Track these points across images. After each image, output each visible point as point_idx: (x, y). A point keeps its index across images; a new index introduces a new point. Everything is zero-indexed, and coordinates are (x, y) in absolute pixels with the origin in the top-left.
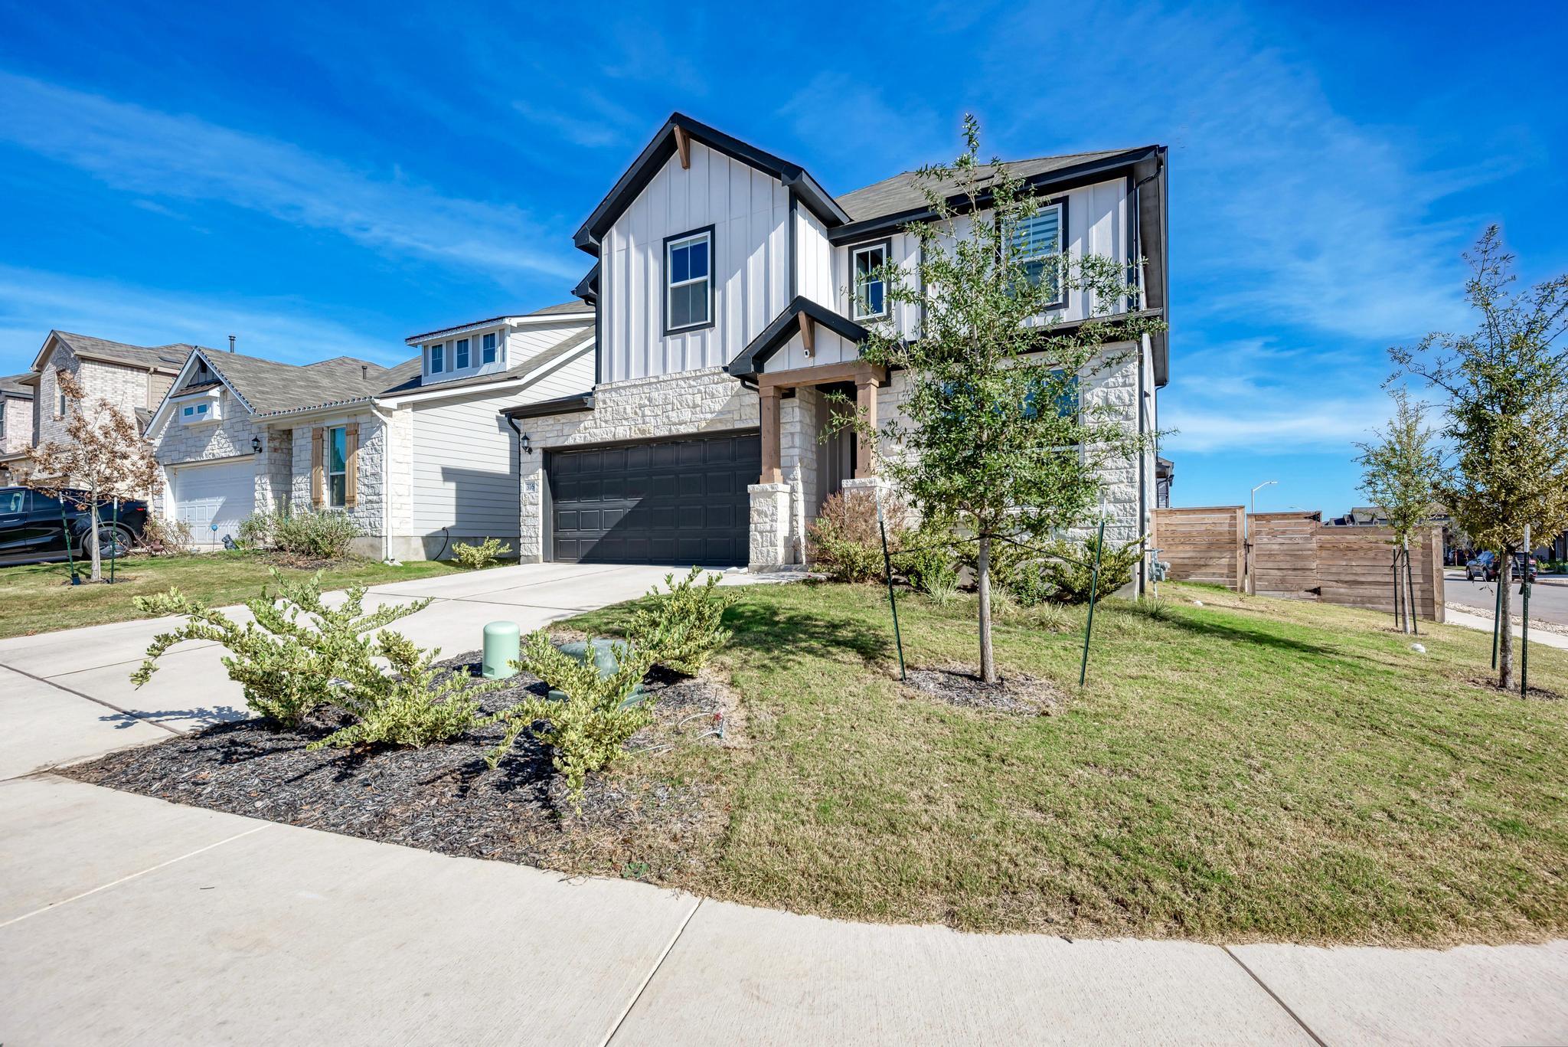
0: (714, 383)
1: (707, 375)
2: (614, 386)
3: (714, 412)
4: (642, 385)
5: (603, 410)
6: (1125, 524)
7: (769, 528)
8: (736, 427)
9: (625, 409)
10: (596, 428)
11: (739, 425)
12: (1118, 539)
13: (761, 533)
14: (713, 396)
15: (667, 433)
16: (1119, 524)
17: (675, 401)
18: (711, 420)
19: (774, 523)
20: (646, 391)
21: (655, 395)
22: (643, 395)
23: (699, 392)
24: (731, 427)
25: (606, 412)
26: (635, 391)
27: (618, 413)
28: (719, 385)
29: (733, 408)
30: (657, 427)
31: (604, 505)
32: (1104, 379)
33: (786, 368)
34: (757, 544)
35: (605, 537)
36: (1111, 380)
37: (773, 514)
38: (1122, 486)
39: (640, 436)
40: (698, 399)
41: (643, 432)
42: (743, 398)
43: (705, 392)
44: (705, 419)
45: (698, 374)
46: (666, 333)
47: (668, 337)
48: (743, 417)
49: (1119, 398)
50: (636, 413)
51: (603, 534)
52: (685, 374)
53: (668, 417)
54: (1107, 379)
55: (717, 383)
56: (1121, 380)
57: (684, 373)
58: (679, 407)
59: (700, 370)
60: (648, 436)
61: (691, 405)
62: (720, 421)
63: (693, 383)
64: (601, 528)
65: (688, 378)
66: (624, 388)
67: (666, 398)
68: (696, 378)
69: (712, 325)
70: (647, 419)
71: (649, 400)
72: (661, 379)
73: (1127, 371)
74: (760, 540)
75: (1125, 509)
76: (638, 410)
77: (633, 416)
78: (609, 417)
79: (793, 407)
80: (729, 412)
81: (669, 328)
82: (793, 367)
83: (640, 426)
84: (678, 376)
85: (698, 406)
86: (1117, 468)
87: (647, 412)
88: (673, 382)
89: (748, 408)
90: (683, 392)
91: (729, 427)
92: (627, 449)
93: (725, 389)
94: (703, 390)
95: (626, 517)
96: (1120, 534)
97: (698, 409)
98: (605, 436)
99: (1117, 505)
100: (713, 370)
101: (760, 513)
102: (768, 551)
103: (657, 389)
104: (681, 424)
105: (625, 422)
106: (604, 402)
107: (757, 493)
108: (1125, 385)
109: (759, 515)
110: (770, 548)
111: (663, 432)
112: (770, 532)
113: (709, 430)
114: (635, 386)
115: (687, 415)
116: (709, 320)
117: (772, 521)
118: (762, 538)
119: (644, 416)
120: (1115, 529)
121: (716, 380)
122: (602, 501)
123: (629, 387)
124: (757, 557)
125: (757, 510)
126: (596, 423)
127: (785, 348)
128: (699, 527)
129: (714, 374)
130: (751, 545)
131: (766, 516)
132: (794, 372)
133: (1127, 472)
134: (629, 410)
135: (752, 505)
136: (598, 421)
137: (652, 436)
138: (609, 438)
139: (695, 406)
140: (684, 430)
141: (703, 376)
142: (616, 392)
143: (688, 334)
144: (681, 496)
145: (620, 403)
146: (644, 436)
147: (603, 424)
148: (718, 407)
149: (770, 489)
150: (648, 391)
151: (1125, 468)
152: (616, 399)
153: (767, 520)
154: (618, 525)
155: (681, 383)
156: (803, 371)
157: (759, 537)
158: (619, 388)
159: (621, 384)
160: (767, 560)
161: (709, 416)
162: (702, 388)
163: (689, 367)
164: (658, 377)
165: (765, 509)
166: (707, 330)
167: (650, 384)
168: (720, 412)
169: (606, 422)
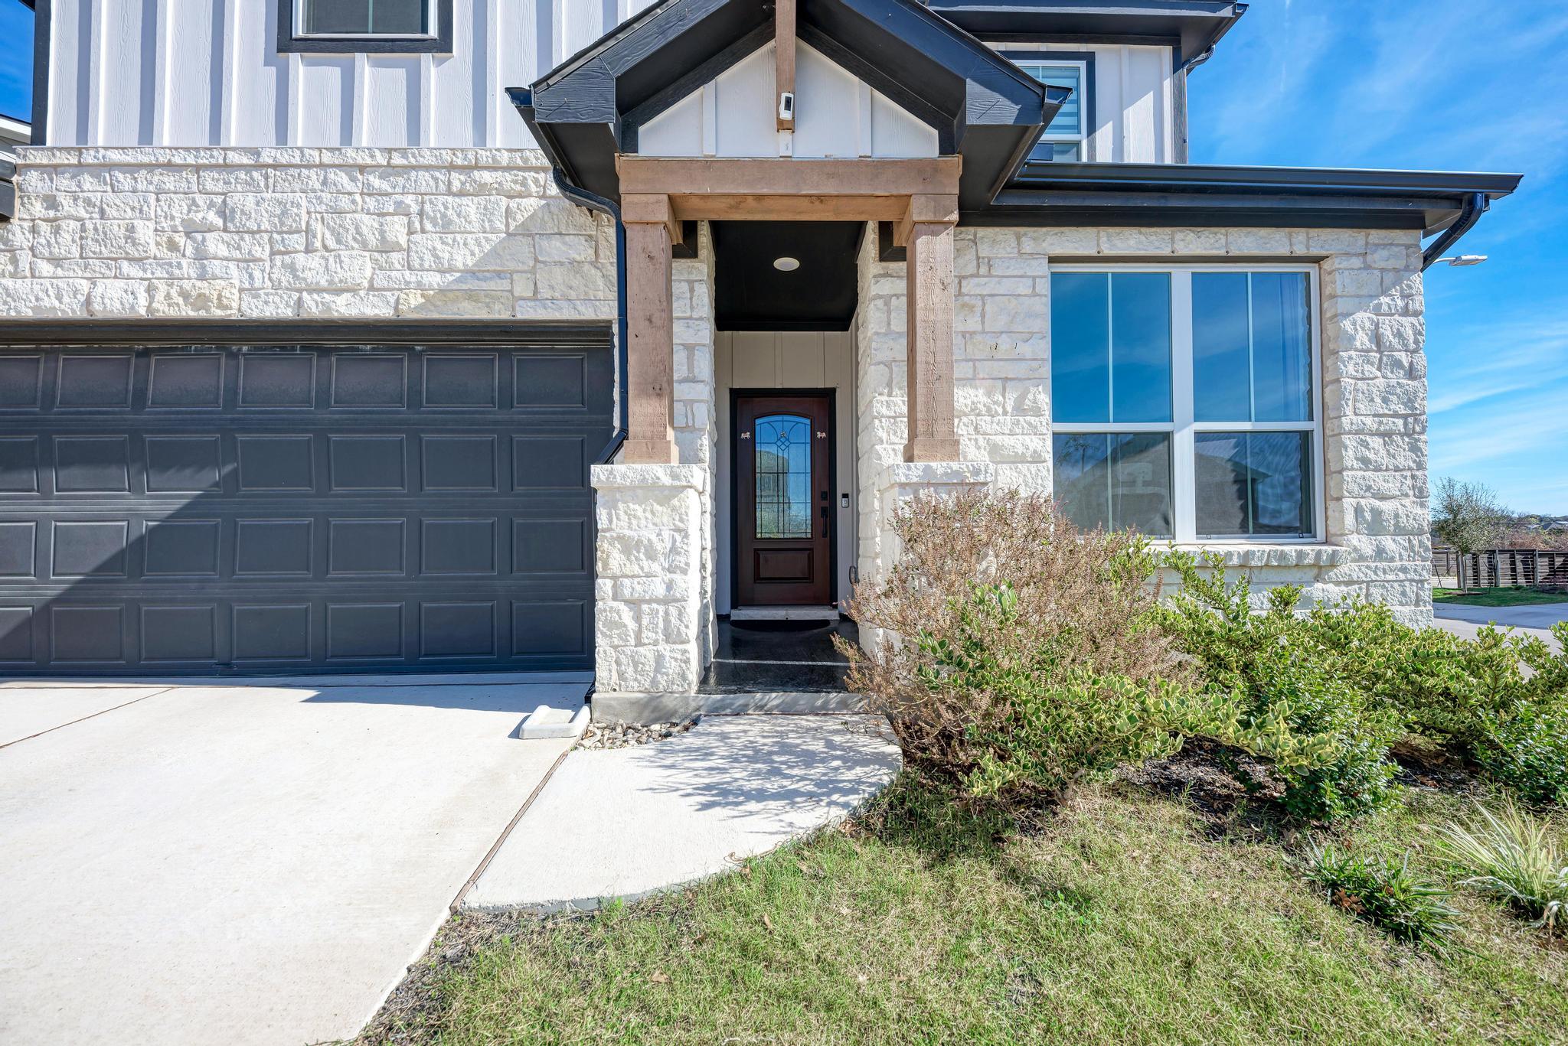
0: (450, 193)
1: (427, 168)
2: (89, 158)
3: (451, 270)
4: (198, 168)
5: (44, 227)
6: (1412, 575)
7: (660, 591)
8: (519, 316)
9: (131, 229)
10: (13, 276)
11: (528, 312)
12: (1401, 604)
13: (634, 604)
14: (446, 227)
15: (286, 313)
16: (1402, 576)
17: (318, 228)
18: (442, 291)
19: (677, 577)
20: (210, 186)
21: (243, 200)
22: (200, 199)
23: (401, 210)
24: (505, 316)
25: (57, 231)
26: (170, 182)
27: (104, 238)
28: (465, 200)
29: (511, 265)
30: (254, 293)
31: (53, 509)
32: (1372, 297)
33: (709, 150)
34: (624, 637)
35: (58, 600)
36: (1384, 300)
37: (674, 550)
38: (1407, 502)
39: (188, 312)
40: (397, 228)
41: (202, 300)
42: (545, 243)
43: (421, 214)
44: (420, 286)
45: (397, 160)
46: (286, 42)
47: (294, 58)
48: (545, 292)
49: (1399, 335)
50: (173, 246)
51: (52, 591)
52: (351, 155)
53: (292, 268)
54: (1377, 296)
55: (461, 194)
56: (1400, 303)
57: (350, 152)
58: (331, 243)
59: (403, 152)
60: (218, 313)
61: (373, 241)
62: (471, 296)
63: (376, 182)
64: (41, 573)
65: (362, 169)
66: (131, 168)
67: (284, 213)
68: (389, 171)
69: (444, 44)
70: (215, 267)
71: (222, 213)
72: (266, 158)
73: (1410, 287)
74: (632, 625)
75: (1412, 547)
76: (180, 239)
77: (164, 253)
78: (67, 243)
79: (691, 283)
80: (499, 274)
81: (299, 31)
82: (730, 150)
83: (187, 285)
84: (327, 157)
85: (396, 247)
86: (1397, 469)
87: (215, 244)
88: (312, 173)
89: (558, 271)
90: (344, 202)
91: (499, 313)
92: (146, 353)
93: (486, 212)
94: (415, 208)
95: (138, 546)
96: (1404, 594)
97: (395, 257)
98: (47, 303)
99: (1398, 538)
100: (447, 157)
101: (629, 547)
102: (659, 659)
103: (251, 183)
104: (338, 292)
105: (134, 271)
106: (51, 202)
107: (619, 489)
108: (1406, 312)
109: (627, 551)
110: (664, 648)
111: (276, 308)
112: (665, 602)
113: (435, 315)
114: (169, 166)
115: (359, 268)
116: (433, 31)
117: (671, 570)
118: (638, 619)
119: (201, 256)
120: (1396, 585)
121: (456, 185)
122: (45, 496)
123: (151, 167)
124: (621, 676)
125: (620, 538)
126: (14, 261)
127: (706, 91)
128: (396, 574)
129: (452, 167)
130: (600, 640)
131: (651, 556)
132: (733, 163)
133: (1413, 477)
134: (145, 232)
135: (602, 520)
136: (25, 258)
137: (233, 314)
138: (69, 308)
139: (386, 247)
140: (345, 308)
141: (413, 168)
142: (97, 176)
143: (361, 59)
144: (336, 490)
145: (111, 212)
146: (202, 314)
147: (45, 268)
148: (463, 259)
149: (666, 480)
150: (220, 187)
151: (1410, 469)
152: (96, 198)
153: (656, 567)
154: (101, 568)
155: (342, 179)
156: (762, 166)
157: (627, 616)
158: (111, 167)
159: (115, 156)
160: (654, 682)
161: (434, 279)
162: (409, 200)
163: (364, 135)
164: (256, 152)
165: (649, 534)
166: (426, 58)
167: (226, 167)
168: (471, 273)
169: (56, 261)
